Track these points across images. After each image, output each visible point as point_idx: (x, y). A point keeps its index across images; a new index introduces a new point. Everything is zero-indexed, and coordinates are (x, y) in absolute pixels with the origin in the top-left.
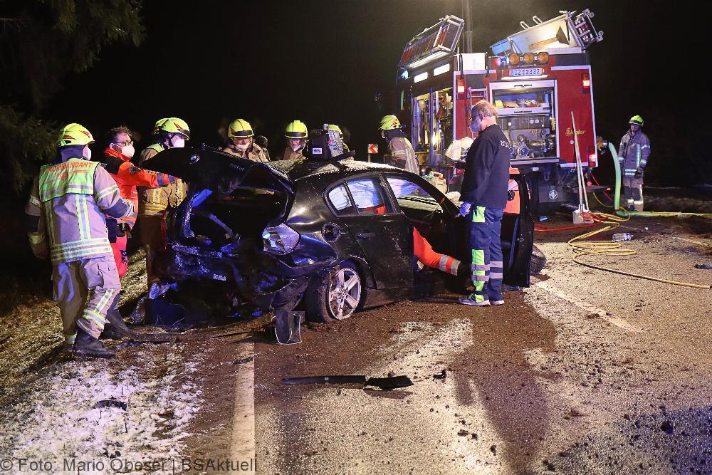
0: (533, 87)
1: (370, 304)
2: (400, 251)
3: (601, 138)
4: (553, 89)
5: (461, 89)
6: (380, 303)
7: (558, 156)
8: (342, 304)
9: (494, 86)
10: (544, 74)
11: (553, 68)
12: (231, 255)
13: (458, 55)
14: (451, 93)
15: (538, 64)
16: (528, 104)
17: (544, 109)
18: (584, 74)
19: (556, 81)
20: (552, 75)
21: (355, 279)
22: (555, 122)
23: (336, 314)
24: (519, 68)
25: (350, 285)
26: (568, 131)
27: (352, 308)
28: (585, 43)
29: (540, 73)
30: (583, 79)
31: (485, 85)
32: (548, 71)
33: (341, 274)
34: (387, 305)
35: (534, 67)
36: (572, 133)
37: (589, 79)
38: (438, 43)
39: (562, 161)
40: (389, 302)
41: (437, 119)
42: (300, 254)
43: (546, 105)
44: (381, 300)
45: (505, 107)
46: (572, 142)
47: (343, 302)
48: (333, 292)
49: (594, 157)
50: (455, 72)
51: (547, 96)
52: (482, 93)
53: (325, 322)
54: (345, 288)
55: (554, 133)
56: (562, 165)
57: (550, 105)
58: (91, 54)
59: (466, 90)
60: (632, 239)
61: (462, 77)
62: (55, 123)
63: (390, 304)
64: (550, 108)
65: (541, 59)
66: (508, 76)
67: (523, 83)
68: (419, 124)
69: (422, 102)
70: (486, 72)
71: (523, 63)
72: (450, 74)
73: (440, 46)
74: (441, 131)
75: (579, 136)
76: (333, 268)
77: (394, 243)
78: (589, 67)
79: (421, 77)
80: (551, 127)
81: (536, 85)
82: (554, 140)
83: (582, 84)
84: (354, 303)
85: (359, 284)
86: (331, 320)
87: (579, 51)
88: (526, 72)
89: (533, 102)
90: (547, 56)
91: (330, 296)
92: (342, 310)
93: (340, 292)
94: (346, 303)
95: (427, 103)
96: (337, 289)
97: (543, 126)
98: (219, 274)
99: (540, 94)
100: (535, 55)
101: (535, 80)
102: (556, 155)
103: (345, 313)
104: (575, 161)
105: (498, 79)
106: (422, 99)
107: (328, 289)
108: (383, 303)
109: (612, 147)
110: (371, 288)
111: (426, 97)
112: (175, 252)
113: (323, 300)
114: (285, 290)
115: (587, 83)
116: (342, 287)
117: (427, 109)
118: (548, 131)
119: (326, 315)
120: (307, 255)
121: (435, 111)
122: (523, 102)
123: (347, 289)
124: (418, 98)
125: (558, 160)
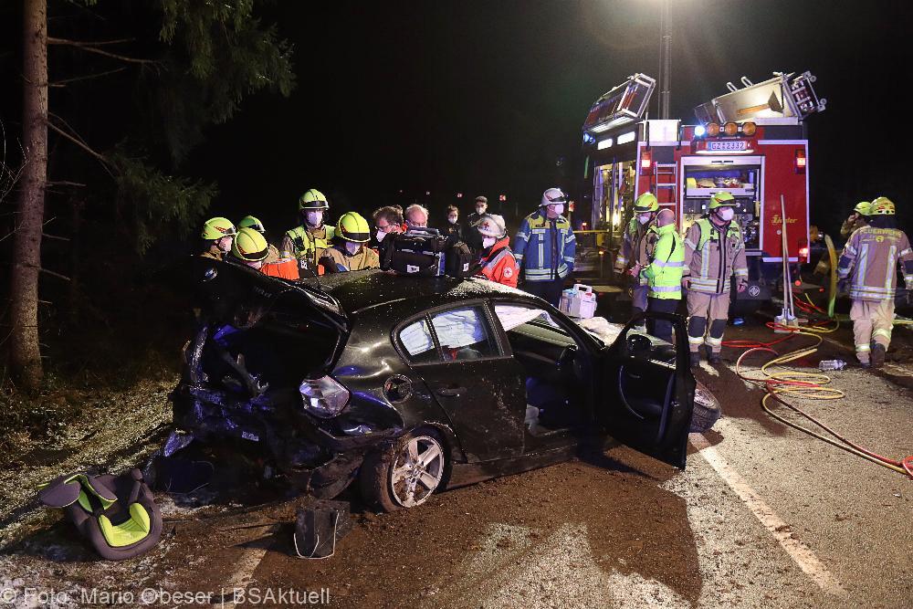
0: (735, 163)
1: (458, 482)
2: (504, 410)
3: (816, 228)
4: (759, 167)
5: (646, 163)
6: (472, 481)
7: (761, 248)
8: (413, 486)
9: (687, 161)
10: (748, 148)
11: (761, 142)
12: (264, 408)
13: (644, 122)
14: (634, 168)
15: (743, 136)
16: (728, 183)
17: (747, 190)
18: (798, 151)
19: (764, 157)
20: (759, 151)
21: (435, 451)
22: (760, 206)
23: (402, 500)
24: (719, 140)
25: (427, 458)
26: (775, 219)
27: (428, 489)
28: (803, 113)
29: (744, 147)
30: (797, 156)
31: (676, 160)
32: (754, 145)
33: (413, 444)
34: (485, 482)
35: (737, 140)
36: (780, 221)
37: (805, 157)
38: (624, 106)
39: (765, 254)
40: (487, 478)
41: (619, 194)
42: (351, 418)
43: (749, 186)
44: (475, 475)
45: (699, 186)
46: (779, 232)
47: (415, 483)
48: (399, 470)
49: (805, 252)
50: (639, 143)
51: (752, 174)
52: (671, 169)
53: (385, 511)
54: (420, 462)
55: (757, 219)
56: (766, 260)
57: (755, 187)
58: (231, 103)
59: (652, 165)
60: (845, 368)
61: (647, 148)
62: (188, 179)
63: (490, 480)
64: (755, 190)
65: (746, 130)
66: (704, 149)
67: (723, 159)
68: (601, 198)
69: (605, 173)
70: (677, 144)
71: (723, 134)
72: (634, 144)
73: (626, 111)
74: (623, 209)
75: (787, 225)
76: (397, 439)
77: (496, 400)
78: (805, 142)
79: (605, 144)
80: (754, 213)
81: (738, 161)
82: (757, 228)
83: (796, 162)
84: (432, 483)
85: (441, 456)
86: (394, 508)
87: (795, 122)
88: (726, 146)
89: (735, 181)
90: (754, 127)
91: (393, 476)
92: (412, 494)
93: (410, 469)
94: (420, 483)
95: (611, 174)
96: (407, 466)
97: (745, 210)
98: (249, 432)
99: (742, 173)
100: (739, 125)
101: (737, 154)
102: (758, 247)
103: (417, 496)
104: (781, 256)
105: (692, 151)
106: (605, 169)
107: (391, 467)
108: (478, 480)
109: (829, 240)
110: (458, 462)
111: (609, 167)
112: (194, 397)
113: (384, 482)
114: (327, 468)
115: (801, 162)
116: (415, 461)
117: (610, 182)
118: (750, 217)
119: (387, 502)
120: (360, 420)
121: (618, 185)
122: (722, 181)
123: (423, 463)
124: (602, 168)
125: (760, 254)
